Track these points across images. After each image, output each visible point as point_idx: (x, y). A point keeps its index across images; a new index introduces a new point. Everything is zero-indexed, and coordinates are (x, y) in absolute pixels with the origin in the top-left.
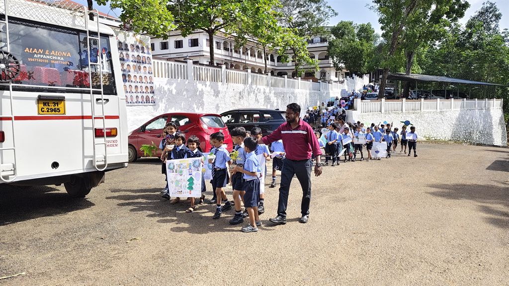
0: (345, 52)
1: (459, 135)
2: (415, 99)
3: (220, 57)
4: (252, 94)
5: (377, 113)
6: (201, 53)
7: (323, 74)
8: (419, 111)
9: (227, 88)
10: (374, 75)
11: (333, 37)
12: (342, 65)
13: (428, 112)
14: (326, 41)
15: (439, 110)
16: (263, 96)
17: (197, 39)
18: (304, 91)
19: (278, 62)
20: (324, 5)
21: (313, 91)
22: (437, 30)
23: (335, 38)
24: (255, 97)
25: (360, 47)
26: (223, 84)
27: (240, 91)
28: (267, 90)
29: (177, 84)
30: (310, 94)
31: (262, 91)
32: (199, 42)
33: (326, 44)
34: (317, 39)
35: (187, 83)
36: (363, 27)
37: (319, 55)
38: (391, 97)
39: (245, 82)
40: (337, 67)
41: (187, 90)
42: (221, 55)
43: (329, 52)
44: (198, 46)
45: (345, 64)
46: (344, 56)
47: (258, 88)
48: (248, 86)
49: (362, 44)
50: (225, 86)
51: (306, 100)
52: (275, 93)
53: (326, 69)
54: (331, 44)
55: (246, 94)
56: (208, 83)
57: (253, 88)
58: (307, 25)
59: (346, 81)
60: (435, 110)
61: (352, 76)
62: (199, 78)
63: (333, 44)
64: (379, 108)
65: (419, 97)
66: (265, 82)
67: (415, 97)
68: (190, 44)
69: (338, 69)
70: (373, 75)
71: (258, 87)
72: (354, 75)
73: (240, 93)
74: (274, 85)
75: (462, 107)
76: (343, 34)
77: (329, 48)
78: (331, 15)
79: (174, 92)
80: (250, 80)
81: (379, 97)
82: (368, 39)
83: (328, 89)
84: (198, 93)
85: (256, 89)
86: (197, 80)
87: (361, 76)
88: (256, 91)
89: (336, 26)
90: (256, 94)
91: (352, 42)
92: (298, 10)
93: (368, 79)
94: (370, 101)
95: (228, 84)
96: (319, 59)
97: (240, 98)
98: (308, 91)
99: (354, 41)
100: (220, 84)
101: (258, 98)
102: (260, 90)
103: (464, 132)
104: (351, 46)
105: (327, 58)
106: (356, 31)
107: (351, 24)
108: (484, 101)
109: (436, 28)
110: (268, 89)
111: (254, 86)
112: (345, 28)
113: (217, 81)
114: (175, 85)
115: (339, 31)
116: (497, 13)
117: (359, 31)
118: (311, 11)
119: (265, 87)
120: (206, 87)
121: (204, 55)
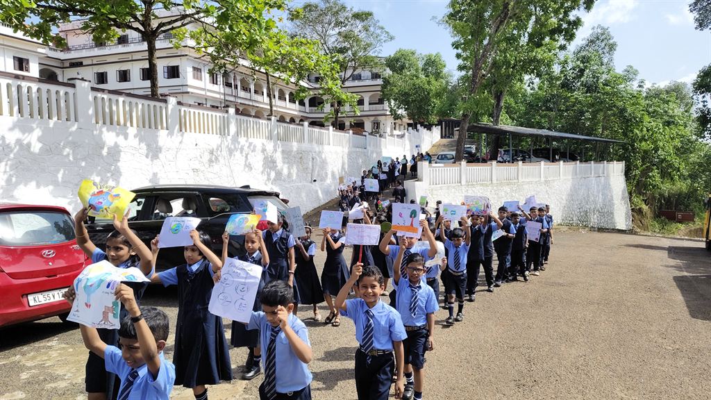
0: (405, 93)
1: (571, 216)
2: (509, 162)
3: (218, 96)
4: (237, 154)
5: (454, 185)
6: (184, 89)
7: (377, 125)
8: (515, 181)
9: (181, 143)
10: (447, 128)
11: (388, 72)
12: (401, 112)
13: (528, 183)
14: (380, 77)
15: (543, 179)
16: (260, 157)
17: (177, 67)
18: (339, 149)
19: (310, 106)
20: (375, 25)
21: (354, 149)
22: (539, 57)
23: (391, 73)
24: (244, 158)
25: (427, 86)
26: (171, 134)
27: (211, 149)
28: (270, 146)
29: (46, 131)
30: (350, 154)
31: (259, 148)
32: (180, 71)
33: (380, 82)
34: (366, 73)
35: (74, 128)
36: (430, 59)
37: (370, 97)
38: (473, 159)
39: (223, 130)
40: (396, 114)
41: (74, 143)
42: (219, 93)
43: (383, 92)
44: (178, 77)
45: (406, 109)
46: (404, 99)
47: (250, 144)
48: (229, 138)
49: (429, 83)
50: (177, 137)
51: (343, 164)
52: (283, 152)
53: (380, 118)
54: (387, 82)
55: (225, 153)
56: (132, 131)
57: (239, 143)
58: (350, 52)
59: (407, 134)
60: (538, 180)
61: (416, 128)
62: (109, 120)
63: (389, 82)
64: (457, 178)
65: (514, 160)
66: (265, 131)
67: (508, 159)
68: (166, 74)
69: (397, 117)
70: (445, 128)
71: (251, 140)
72: (419, 126)
73: (212, 152)
74: (285, 138)
75: (575, 173)
76: (403, 67)
77: (384, 87)
78: (384, 39)
79: (36, 147)
80: (233, 128)
81: (457, 159)
82: (438, 75)
83: (380, 146)
84: (105, 152)
85: (247, 144)
86: (104, 123)
87: (429, 127)
88: (245, 148)
89: (392, 56)
90: (247, 155)
91: (415, 78)
92: (337, 30)
93: (439, 132)
94: (442, 165)
95: (182, 135)
96: (370, 104)
97: (211, 161)
98: (346, 150)
99: (417, 77)
100: (163, 134)
101: (250, 159)
102: (255, 146)
103: (578, 210)
104: (414, 85)
105: (381, 102)
106: (421, 65)
107: (413, 53)
108: (602, 165)
109: (539, 53)
110: (272, 144)
111: (242, 140)
112: (405, 59)
113: (156, 128)
114: (37, 133)
115: (396, 64)
116: (611, 42)
117: (425, 64)
118: (356, 31)
119: (264, 141)
120: (126, 138)
121: (188, 93)
